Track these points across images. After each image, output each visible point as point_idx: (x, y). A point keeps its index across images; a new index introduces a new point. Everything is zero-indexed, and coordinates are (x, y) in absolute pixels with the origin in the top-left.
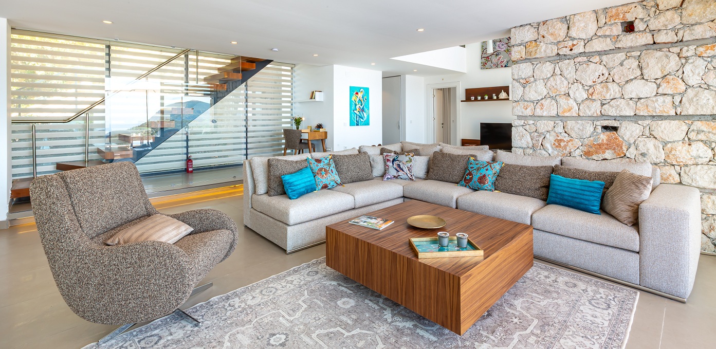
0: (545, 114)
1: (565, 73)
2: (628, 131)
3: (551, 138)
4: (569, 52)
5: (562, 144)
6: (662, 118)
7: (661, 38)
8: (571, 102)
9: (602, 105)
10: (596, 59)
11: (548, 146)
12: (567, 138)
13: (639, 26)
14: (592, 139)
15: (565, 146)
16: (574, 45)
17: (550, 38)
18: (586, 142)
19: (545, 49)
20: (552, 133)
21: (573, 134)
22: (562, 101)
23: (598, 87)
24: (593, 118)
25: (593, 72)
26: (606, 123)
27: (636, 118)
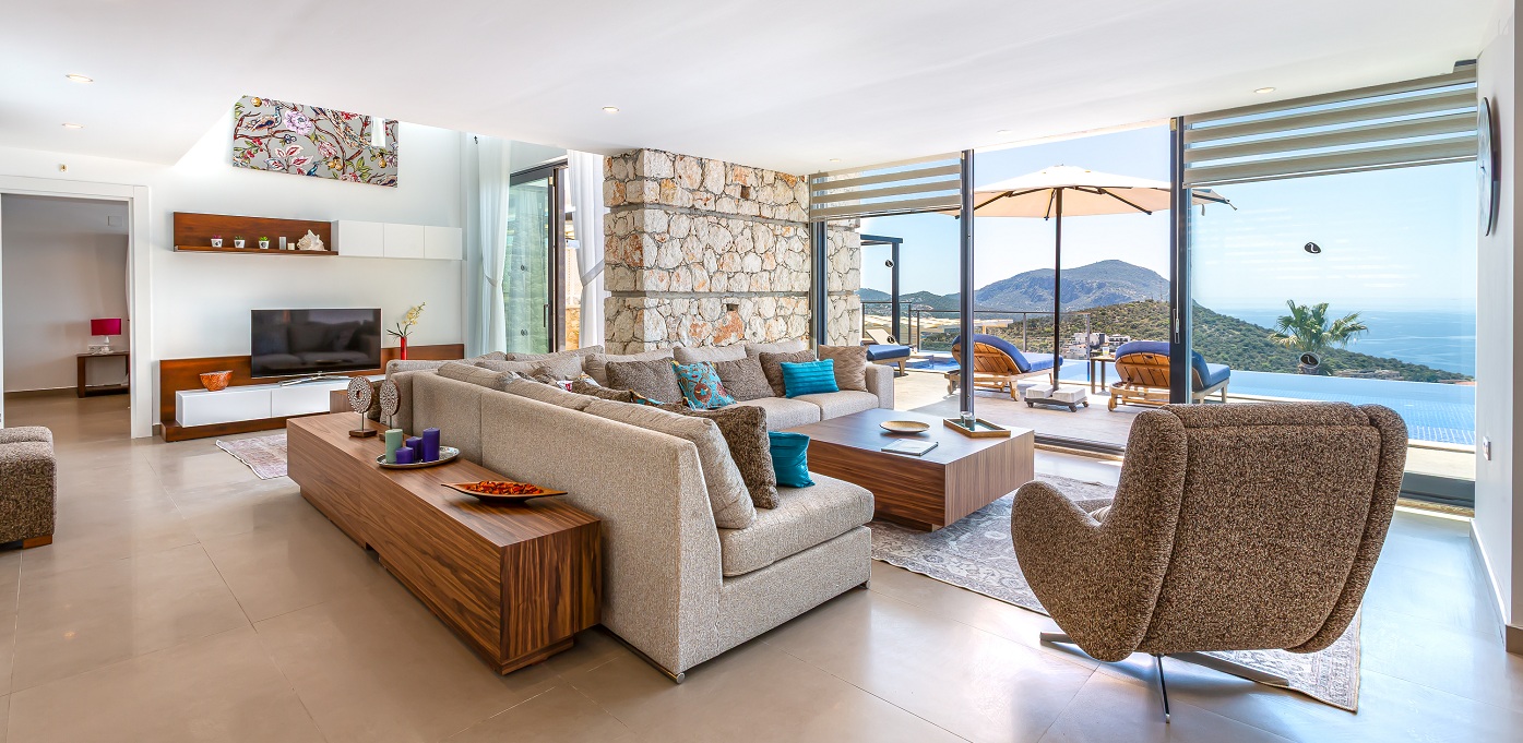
0: (681, 289)
1: (701, 234)
2: (746, 308)
3: (687, 322)
4: (704, 208)
5: (698, 330)
6: (761, 294)
7: (766, 213)
8: (705, 273)
9: (729, 278)
10: (723, 222)
11: (684, 334)
12: (701, 323)
13: (753, 194)
14: (720, 320)
15: (701, 332)
16: (708, 199)
17: (686, 183)
18: (717, 324)
19: (681, 198)
20: (689, 316)
21: (706, 317)
22: (697, 271)
23: (726, 256)
24: (720, 295)
25: (722, 239)
26: (731, 301)
27: (749, 294)
